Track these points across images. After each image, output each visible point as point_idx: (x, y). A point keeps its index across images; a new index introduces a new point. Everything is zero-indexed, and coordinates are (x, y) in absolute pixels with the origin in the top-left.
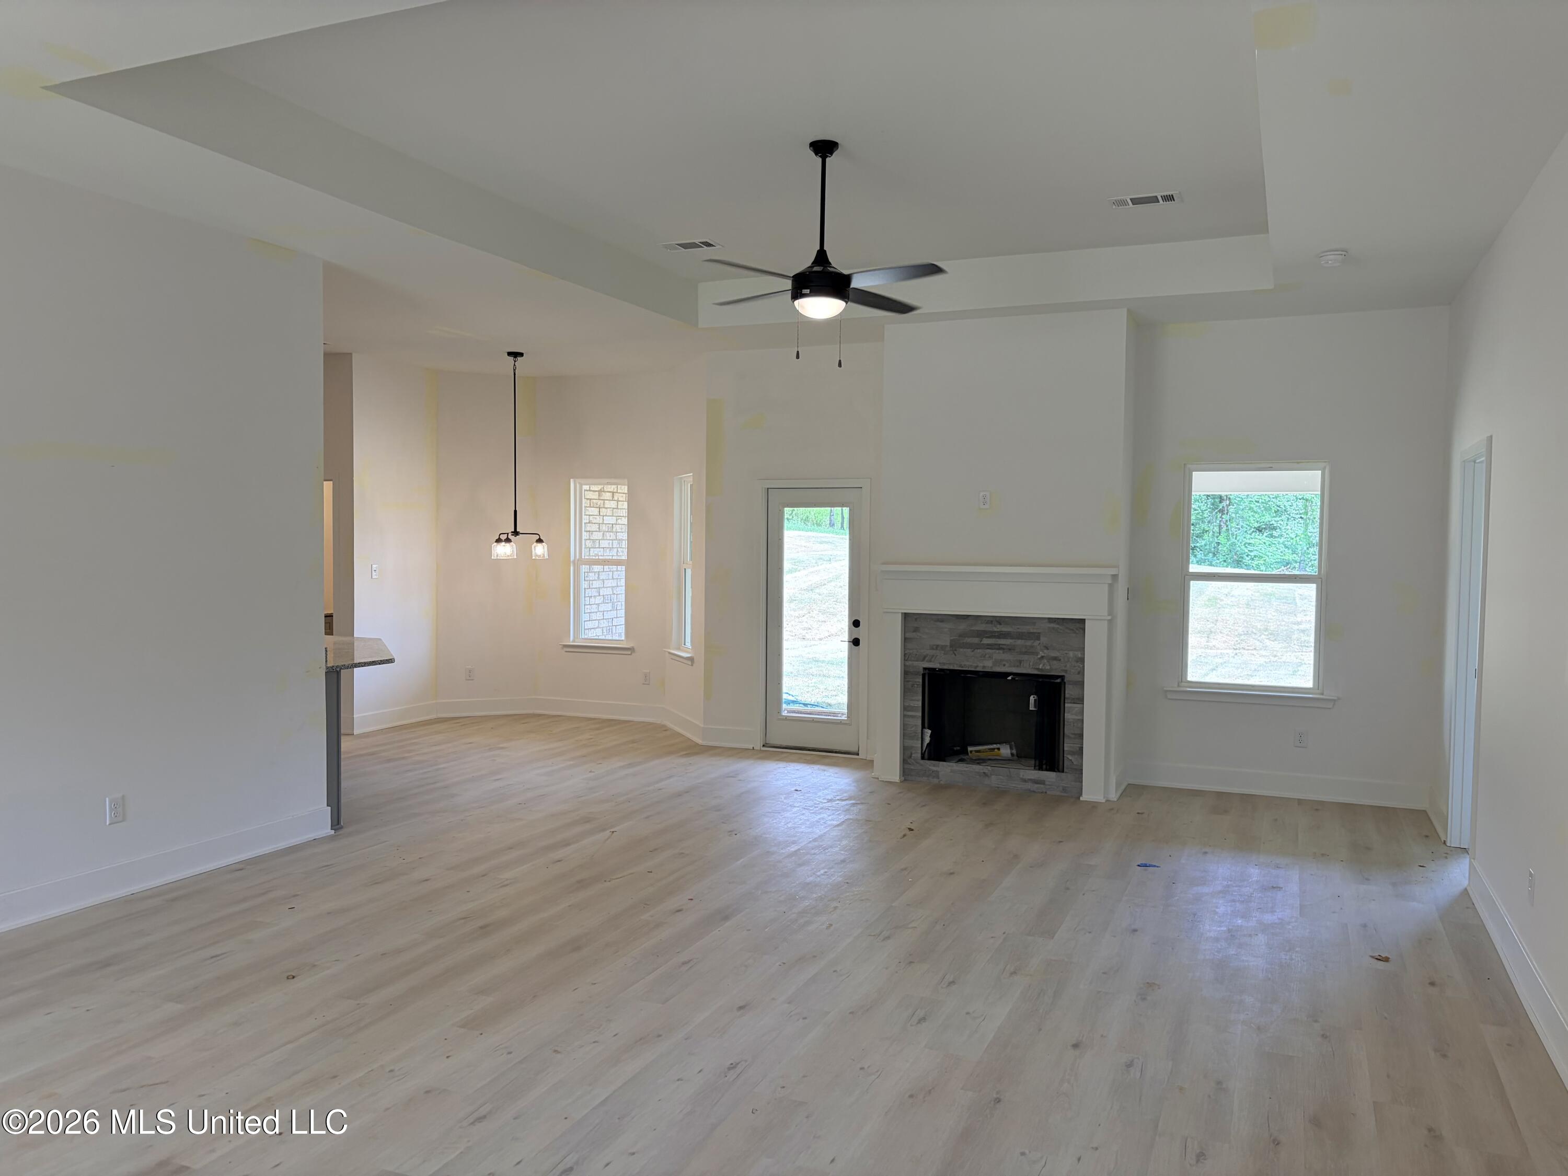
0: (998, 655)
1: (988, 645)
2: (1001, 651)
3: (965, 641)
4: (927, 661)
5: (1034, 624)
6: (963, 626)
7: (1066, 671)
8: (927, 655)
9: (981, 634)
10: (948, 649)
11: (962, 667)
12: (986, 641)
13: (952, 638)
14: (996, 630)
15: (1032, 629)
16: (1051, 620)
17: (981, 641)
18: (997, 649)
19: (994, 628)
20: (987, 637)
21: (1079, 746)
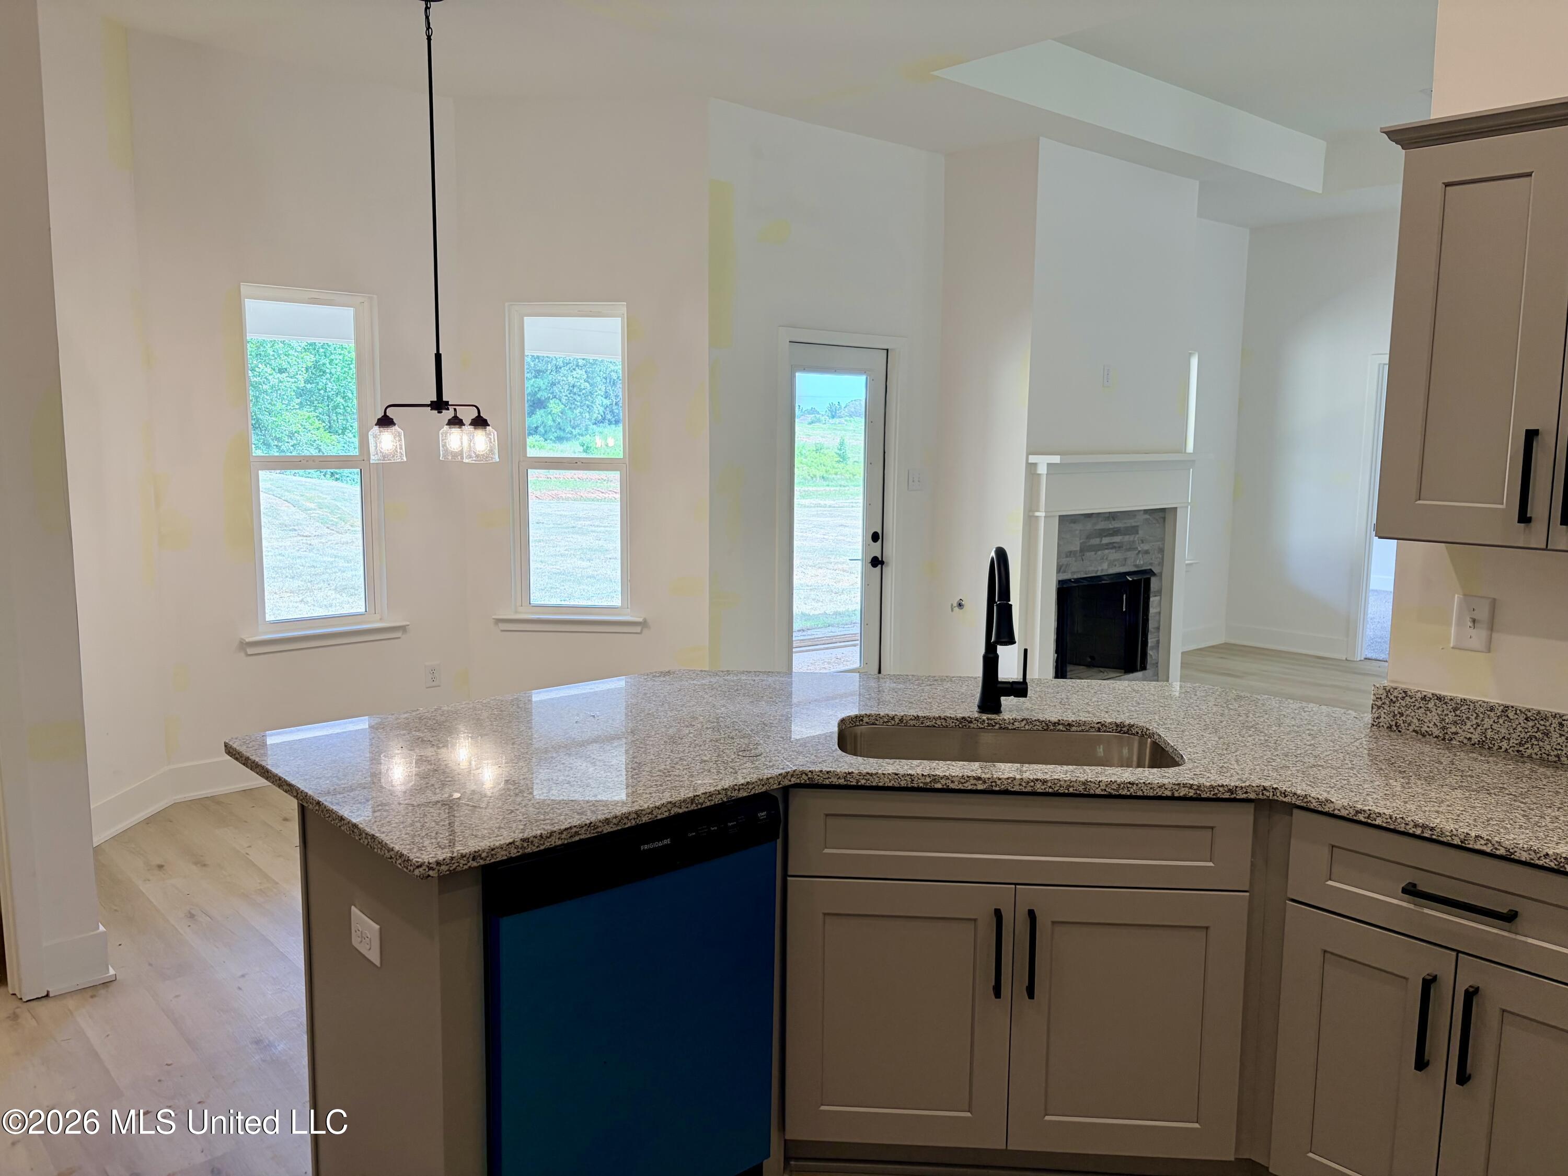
0: (1113, 555)
1: (1107, 544)
2: (1114, 551)
3: (1090, 543)
4: (1062, 573)
5: (1135, 516)
6: (1089, 526)
7: (1151, 564)
8: (1063, 565)
9: (1102, 533)
10: (1078, 554)
11: (1086, 574)
12: (1106, 540)
13: (1081, 541)
14: (1111, 527)
15: (1131, 522)
16: (1146, 511)
17: (1101, 541)
18: (1112, 548)
19: (1110, 525)
20: (1105, 536)
21: (1157, 639)
